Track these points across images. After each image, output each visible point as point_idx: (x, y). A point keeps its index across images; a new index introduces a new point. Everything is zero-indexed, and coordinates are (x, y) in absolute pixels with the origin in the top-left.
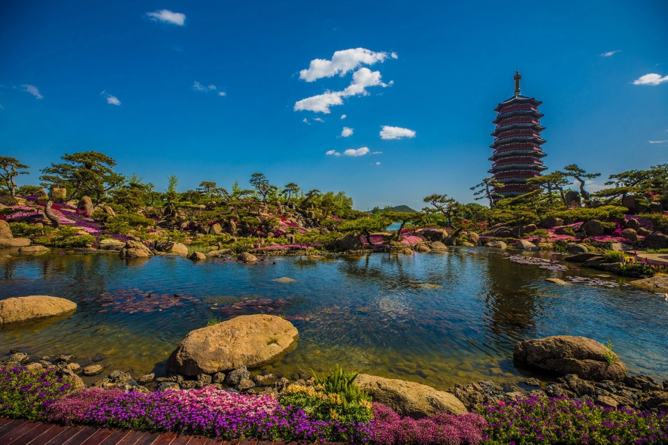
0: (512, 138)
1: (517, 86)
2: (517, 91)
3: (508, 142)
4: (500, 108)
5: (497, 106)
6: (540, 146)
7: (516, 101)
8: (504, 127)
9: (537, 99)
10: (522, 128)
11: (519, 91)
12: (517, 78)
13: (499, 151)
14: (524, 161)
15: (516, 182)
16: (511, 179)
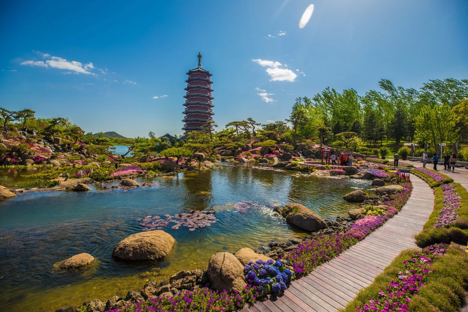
0: (197, 93)
1: (200, 62)
2: (199, 65)
3: (195, 96)
4: (190, 73)
5: (188, 72)
6: (211, 101)
7: (199, 71)
8: (192, 86)
9: (210, 73)
10: (202, 88)
11: (200, 65)
12: (200, 56)
13: (190, 100)
14: (202, 108)
15: (199, 121)
16: (195, 119)
